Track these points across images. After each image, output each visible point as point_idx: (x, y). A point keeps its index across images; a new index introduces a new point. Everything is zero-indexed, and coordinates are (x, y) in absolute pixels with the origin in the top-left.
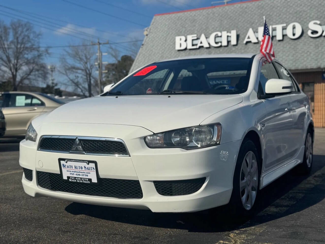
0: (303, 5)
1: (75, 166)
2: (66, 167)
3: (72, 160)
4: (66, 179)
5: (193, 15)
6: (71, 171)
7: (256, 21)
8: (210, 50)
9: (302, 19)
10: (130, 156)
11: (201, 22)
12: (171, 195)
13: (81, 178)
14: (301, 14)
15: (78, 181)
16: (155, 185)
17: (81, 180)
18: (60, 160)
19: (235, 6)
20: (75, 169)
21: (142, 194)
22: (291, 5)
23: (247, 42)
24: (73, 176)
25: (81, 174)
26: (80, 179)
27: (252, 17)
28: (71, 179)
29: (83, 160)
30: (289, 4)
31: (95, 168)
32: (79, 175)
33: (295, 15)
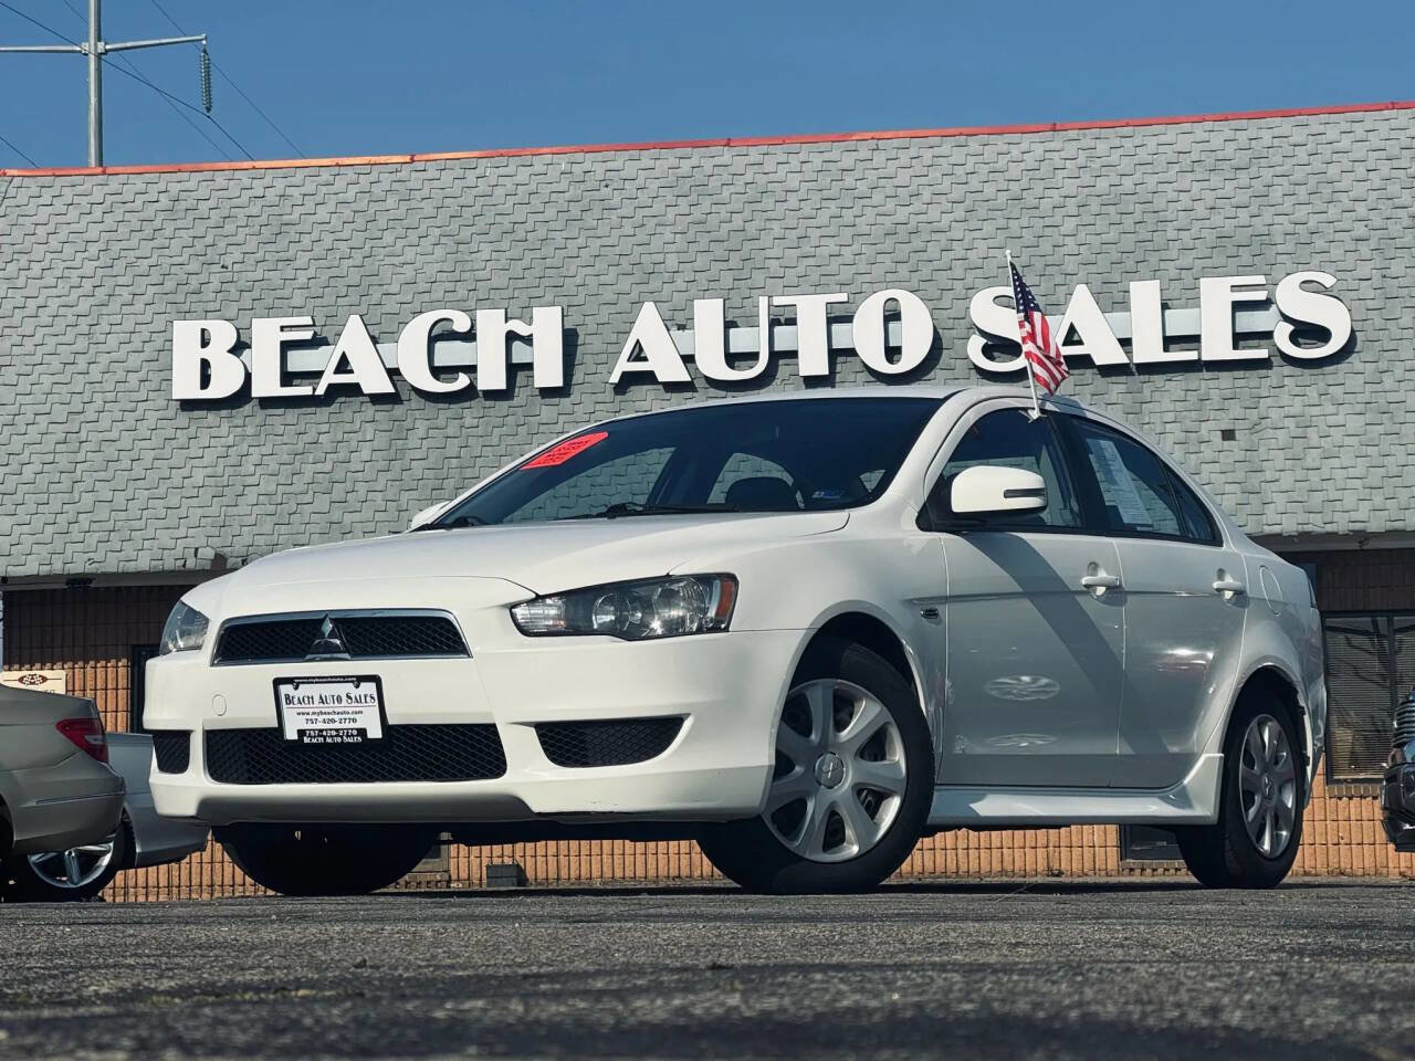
0: (926, 195)
1: (321, 698)
2: (296, 701)
3: (314, 678)
4: (295, 737)
5: (271, 196)
6: (308, 714)
7: (672, 262)
8: (398, 410)
9: (926, 271)
10: (469, 656)
11: (328, 240)
12: (585, 764)
13: (337, 730)
14: (917, 243)
15: (329, 740)
16: (540, 736)
17: (337, 736)
18: (278, 682)
19: (539, 164)
20: (321, 705)
21: (505, 763)
22: (862, 188)
23: (629, 380)
24: (314, 726)
25: (336, 717)
26: (334, 733)
27: (641, 236)
28: (310, 736)
29: (344, 677)
30: (849, 180)
31: (376, 696)
32: (333, 721)
33: (888, 244)
